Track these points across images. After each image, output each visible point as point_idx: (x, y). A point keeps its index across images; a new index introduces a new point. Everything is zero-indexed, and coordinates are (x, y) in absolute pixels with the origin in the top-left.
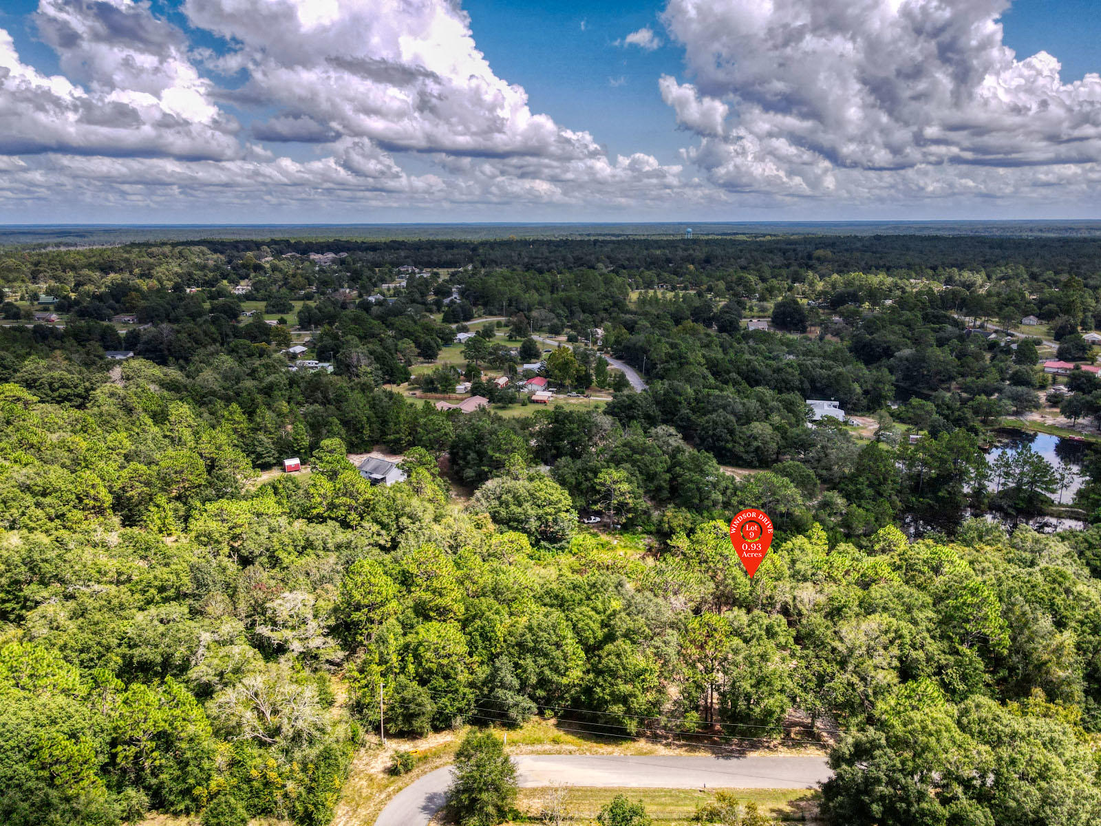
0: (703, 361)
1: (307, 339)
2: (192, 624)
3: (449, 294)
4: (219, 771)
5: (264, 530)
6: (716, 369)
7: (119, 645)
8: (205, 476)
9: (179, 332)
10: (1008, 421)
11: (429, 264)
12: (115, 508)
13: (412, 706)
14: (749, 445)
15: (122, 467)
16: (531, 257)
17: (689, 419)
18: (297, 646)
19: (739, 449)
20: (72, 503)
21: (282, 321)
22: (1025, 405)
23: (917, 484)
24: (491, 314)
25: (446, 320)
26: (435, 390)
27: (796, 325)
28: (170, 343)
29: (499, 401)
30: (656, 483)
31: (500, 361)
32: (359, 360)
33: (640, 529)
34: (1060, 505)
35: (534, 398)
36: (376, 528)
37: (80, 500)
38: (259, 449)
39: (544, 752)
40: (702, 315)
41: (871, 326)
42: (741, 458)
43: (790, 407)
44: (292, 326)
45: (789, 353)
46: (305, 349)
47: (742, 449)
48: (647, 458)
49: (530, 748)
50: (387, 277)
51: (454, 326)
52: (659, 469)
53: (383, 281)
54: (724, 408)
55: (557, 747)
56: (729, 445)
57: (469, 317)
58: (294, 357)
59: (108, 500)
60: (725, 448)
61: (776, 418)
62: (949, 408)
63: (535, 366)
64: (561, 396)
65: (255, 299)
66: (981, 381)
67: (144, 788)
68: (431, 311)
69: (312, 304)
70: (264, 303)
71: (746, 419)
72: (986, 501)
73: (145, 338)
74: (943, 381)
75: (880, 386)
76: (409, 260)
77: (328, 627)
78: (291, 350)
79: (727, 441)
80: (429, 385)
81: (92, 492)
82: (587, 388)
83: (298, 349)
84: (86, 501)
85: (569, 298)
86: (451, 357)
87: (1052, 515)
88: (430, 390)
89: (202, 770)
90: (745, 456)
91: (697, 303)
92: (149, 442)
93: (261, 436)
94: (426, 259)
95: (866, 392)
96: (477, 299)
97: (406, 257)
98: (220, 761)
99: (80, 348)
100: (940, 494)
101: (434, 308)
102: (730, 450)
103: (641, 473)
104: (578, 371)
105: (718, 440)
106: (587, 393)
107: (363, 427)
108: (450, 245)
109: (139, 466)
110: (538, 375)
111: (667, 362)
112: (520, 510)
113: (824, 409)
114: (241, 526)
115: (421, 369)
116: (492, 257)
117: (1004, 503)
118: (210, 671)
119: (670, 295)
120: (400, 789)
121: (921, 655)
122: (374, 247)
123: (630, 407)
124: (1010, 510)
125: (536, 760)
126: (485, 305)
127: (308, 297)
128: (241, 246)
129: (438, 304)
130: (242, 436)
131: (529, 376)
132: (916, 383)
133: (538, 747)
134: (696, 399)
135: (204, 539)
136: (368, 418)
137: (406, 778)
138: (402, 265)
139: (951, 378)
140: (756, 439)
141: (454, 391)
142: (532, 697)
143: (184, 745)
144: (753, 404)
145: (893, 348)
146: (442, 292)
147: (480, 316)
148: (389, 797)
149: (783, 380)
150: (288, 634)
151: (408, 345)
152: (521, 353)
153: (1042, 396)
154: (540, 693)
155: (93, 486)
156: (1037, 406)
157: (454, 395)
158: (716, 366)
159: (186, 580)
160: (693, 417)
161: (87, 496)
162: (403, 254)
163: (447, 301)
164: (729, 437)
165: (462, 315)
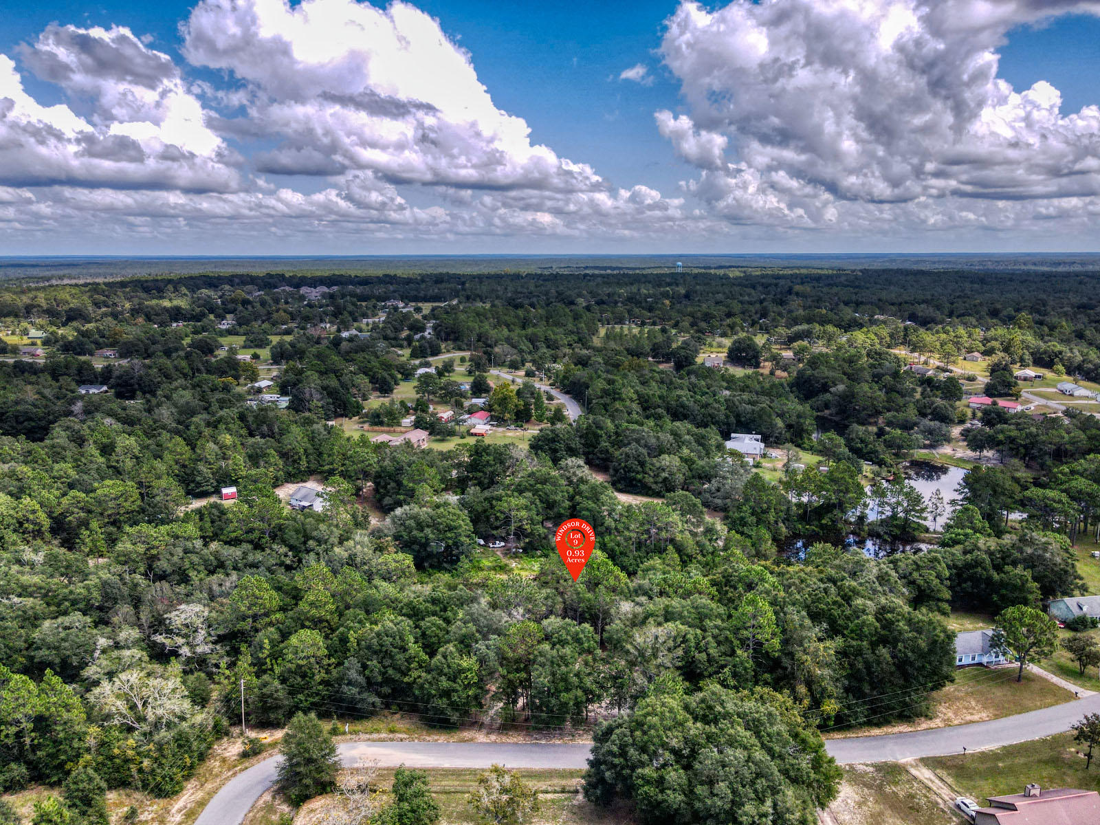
0: (635, 396)
1: (275, 374)
2: (95, 631)
3: (423, 329)
4: (88, 750)
5: (179, 551)
6: (646, 405)
7: (27, 649)
8: (139, 503)
9: (150, 367)
10: (920, 454)
11: (416, 299)
12: (54, 531)
13: (270, 700)
14: (656, 476)
15: (64, 495)
16: (516, 292)
17: (607, 451)
18: (185, 651)
19: (649, 480)
20: (12, 527)
21: (256, 357)
22: (937, 439)
23: (805, 512)
24: (460, 349)
25: (414, 355)
26: (381, 423)
27: (749, 360)
28: (141, 378)
29: (438, 434)
30: (556, 510)
31: (451, 396)
32: (311, 395)
33: (539, 553)
34: (935, 532)
35: (473, 431)
36: (283, 549)
37: (21, 524)
38: (198, 479)
40: (660, 352)
42: (650, 488)
43: (701, 441)
44: (266, 361)
45: (726, 389)
46: (271, 383)
47: (651, 480)
48: (548, 487)
49: (368, 736)
50: (369, 312)
51: (417, 362)
52: (558, 498)
53: (365, 316)
54: (637, 441)
55: (391, 736)
56: (639, 476)
57: (436, 352)
58: (259, 391)
59: (46, 523)
60: (635, 479)
61: (686, 451)
62: (862, 441)
63: (479, 401)
64: (501, 429)
65: (237, 334)
66: (901, 415)
68: (401, 347)
69: (288, 338)
70: (244, 338)
71: (660, 451)
72: (866, 528)
73: (116, 373)
74: (870, 416)
75: (802, 421)
76: (396, 295)
78: (257, 385)
79: (638, 473)
80: (377, 420)
81: (31, 517)
82: (528, 421)
83: (263, 384)
84: (26, 525)
85: (535, 334)
86: (406, 391)
87: (923, 541)
88: (376, 424)
89: (73, 748)
90: (654, 486)
91: (660, 338)
92: (92, 472)
93: (201, 467)
94: (413, 293)
95: (789, 427)
96: (448, 335)
97: (394, 292)
98: (91, 741)
99: (54, 383)
100: (823, 522)
101: (405, 343)
102: (640, 481)
103: (541, 501)
104: (516, 406)
105: (629, 471)
106: (526, 426)
107: (300, 459)
108: (439, 279)
109: (78, 494)
110: (482, 409)
111: (602, 397)
112: (422, 535)
113: (747, 444)
114: (157, 548)
115: (375, 402)
116: (478, 292)
117: (881, 530)
119: (636, 330)
120: (246, 768)
121: (703, 656)
122: (365, 281)
123: (553, 440)
124: (886, 537)
125: (369, 746)
126: (455, 340)
127: (288, 332)
128: (237, 280)
129: (409, 340)
130: (184, 466)
131: (471, 412)
132: (847, 418)
133: (375, 736)
134: (616, 433)
135: (124, 559)
136: (305, 450)
137: (254, 760)
138: (388, 299)
139: (878, 413)
140: (664, 470)
141: (399, 425)
142: (379, 695)
143: (59, 728)
144: (667, 438)
145: (830, 383)
146: (417, 328)
147: (448, 351)
148: (235, 774)
149: (710, 415)
150: (180, 641)
151: (363, 381)
152: (472, 388)
153: (956, 431)
154: (386, 690)
155: (34, 512)
156: (948, 440)
157: (398, 429)
158: (647, 401)
159: (95, 594)
160: (611, 450)
161: (28, 520)
162: (391, 288)
163: (417, 337)
164: (639, 468)
165: (429, 350)
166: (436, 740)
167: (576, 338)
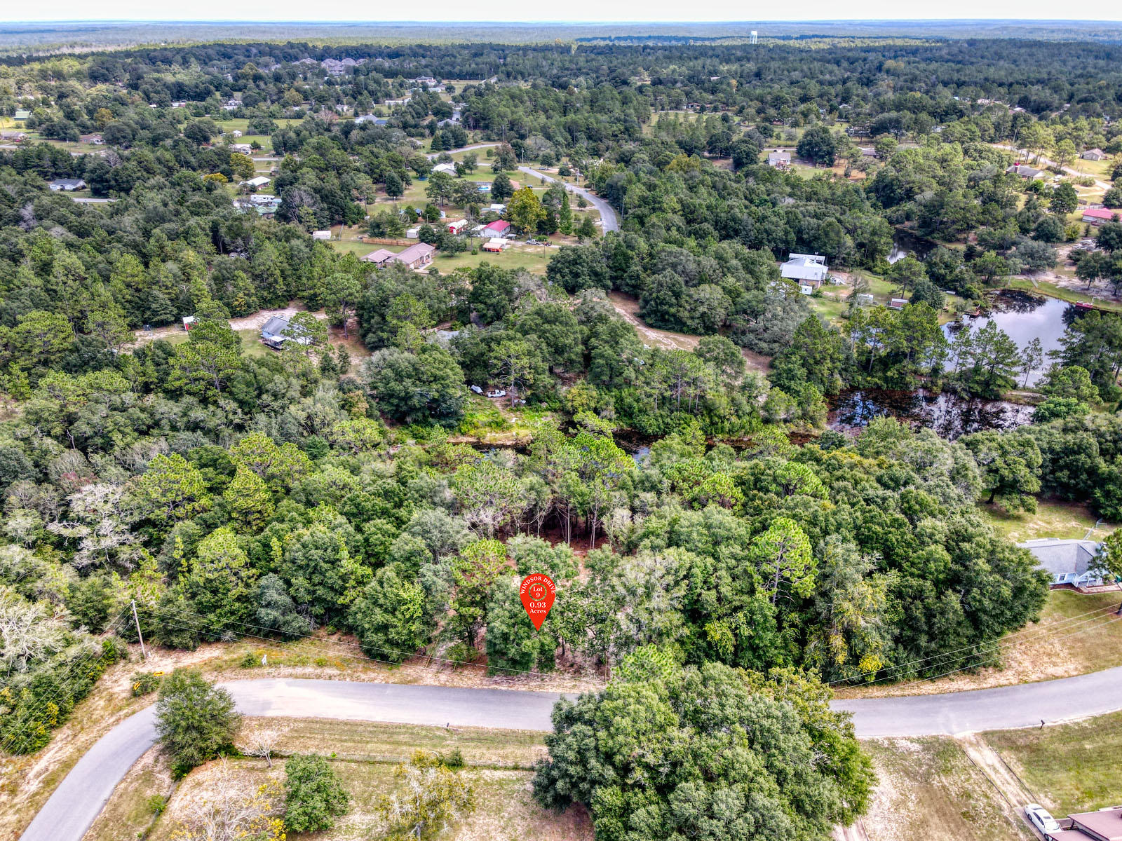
0: (678, 207)
5: (103, 408)
6: (690, 215)
9: (128, 159)
10: (1015, 281)
11: (450, 76)
14: (693, 310)
16: (564, 68)
17: (638, 276)
18: (89, 543)
19: (684, 314)
21: (256, 146)
22: (1036, 263)
23: (868, 361)
24: (489, 139)
27: (822, 157)
28: (117, 173)
29: (445, 249)
30: (566, 355)
31: (467, 200)
32: (302, 200)
33: (544, 405)
34: (1024, 389)
35: (486, 246)
36: (232, 405)
38: (154, 306)
39: (306, 677)
40: (718, 147)
42: (684, 324)
44: (268, 151)
45: (790, 195)
46: (267, 180)
47: (687, 314)
48: (558, 328)
49: (290, 670)
50: (393, 92)
52: (569, 341)
53: (388, 96)
54: (674, 266)
55: (319, 671)
56: (673, 310)
57: (460, 143)
60: (667, 313)
61: (730, 280)
62: (947, 266)
64: (520, 243)
65: (243, 117)
66: (998, 233)
68: (422, 136)
69: (296, 123)
70: (246, 122)
71: (701, 279)
72: (940, 382)
73: (89, 166)
74: (959, 231)
76: (428, 70)
77: (131, 524)
79: (671, 305)
82: (552, 233)
86: (416, 193)
87: (1009, 401)
88: (374, 235)
90: (689, 322)
91: (720, 128)
93: (156, 291)
94: (448, 68)
97: (426, 66)
99: (18, 177)
100: (889, 374)
102: (674, 315)
103: (548, 344)
104: (538, 216)
105: (662, 303)
108: (478, 51)
112: (401, 387)
113: (806, 267)
114: (75, 404)
116: (520, 67)
117: (958, 386)
119: (693, 118)
120: (134, 713)
122: (395, 54)
123: (575, 262)
124: (964, 395)
125: (289, 685)
126: (485, 128)
127: (299, 116)
128: (254, 51)
130: (138, 290)
131: (487, 222)
132: (932, 232)
133: (299, 670)
134: (650, 255)
137: (143, 702)
138: (418, 75)
139: (969, 227)
140: (702, 303)
145: (916, 189)
146: (443, 112)
147: (476, 142)
148: (118, 720)
153: (1064, 251)
154: (318, 610)
156: (1052, 265)
157: (401, 241)
158: (692, 212)
160: (643, 275)
162: (423, 62)
164: (673, 300)
165: (452, 141)
166: (373, 680)
167: (622, 128)
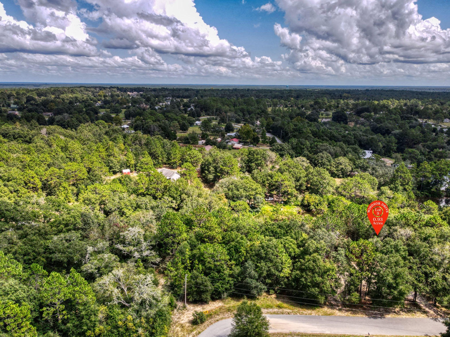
1: (129, 123)
3: (190, 107)
4: (101, 322)
12: (43, 189)
18: (136, 254)
25: (190, 116)
26: (189, 143)
35: (234, 147)
38: (111, 164)
39: (274, 313)
41: (378, 121)
43: (355, 151)
45: (346, 130)
46: (128, 126)
47: (335, 169)
49: (268, 310)
51: (194, 119)
56: (329, 167)
57: (200, 116)
58: (124, 129)
63: (233, 134)
64: (246, 146)
67: (58, 331)
75: (390, 144)
77: (151, 245)
78: (122, 127)
80: (186, 141)
83: (126, 126)
85: (242, 109)
89: (91, 321)
90: (336, 172)
93: (112, 158)
95: (384, 147)
96: (202, 109)
97: (169, 94)
98: (100, 316)
101: (184, 112)
103: (293, 177)
105: (323, 165)
106: (257, 145)
107: (159, 156)
109: (55, 169)
110: (235, 138)
115: (181, 135)
118: (93, 266)
127: (128, 107)
129: (185, 110)
130: (103, 158)
135: (88, 202)
136: (161, 152)
140: (341, 164)
141: (198, 143)
142: (264, 283)
143: (81, 308)
144: (338, 149)
147: (204, 116)
149: (348, 140)
150: (132, 248)
151: (175, 124)
152: (225, 129)
154: (268, 281)
155: (33, 178)
159: (79, 221)
160: (310, 155)
162: (167, 93)
163: (189, 109)
164: (328, 163)
165: (196, 115)
